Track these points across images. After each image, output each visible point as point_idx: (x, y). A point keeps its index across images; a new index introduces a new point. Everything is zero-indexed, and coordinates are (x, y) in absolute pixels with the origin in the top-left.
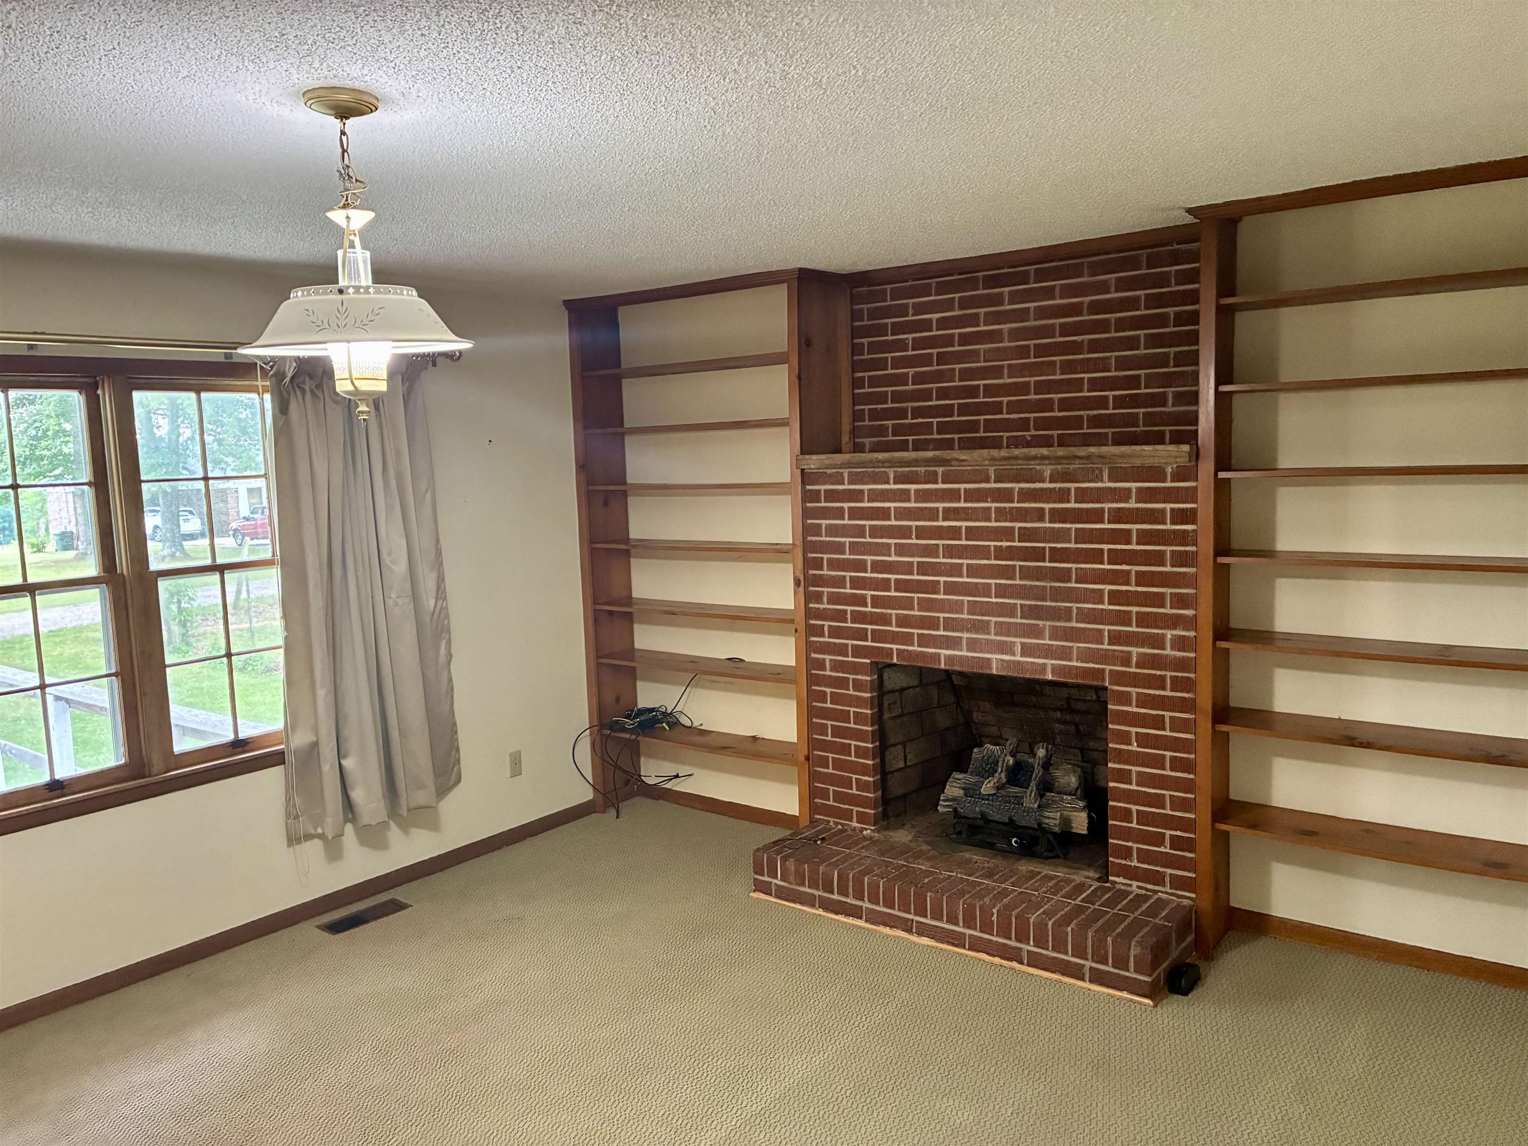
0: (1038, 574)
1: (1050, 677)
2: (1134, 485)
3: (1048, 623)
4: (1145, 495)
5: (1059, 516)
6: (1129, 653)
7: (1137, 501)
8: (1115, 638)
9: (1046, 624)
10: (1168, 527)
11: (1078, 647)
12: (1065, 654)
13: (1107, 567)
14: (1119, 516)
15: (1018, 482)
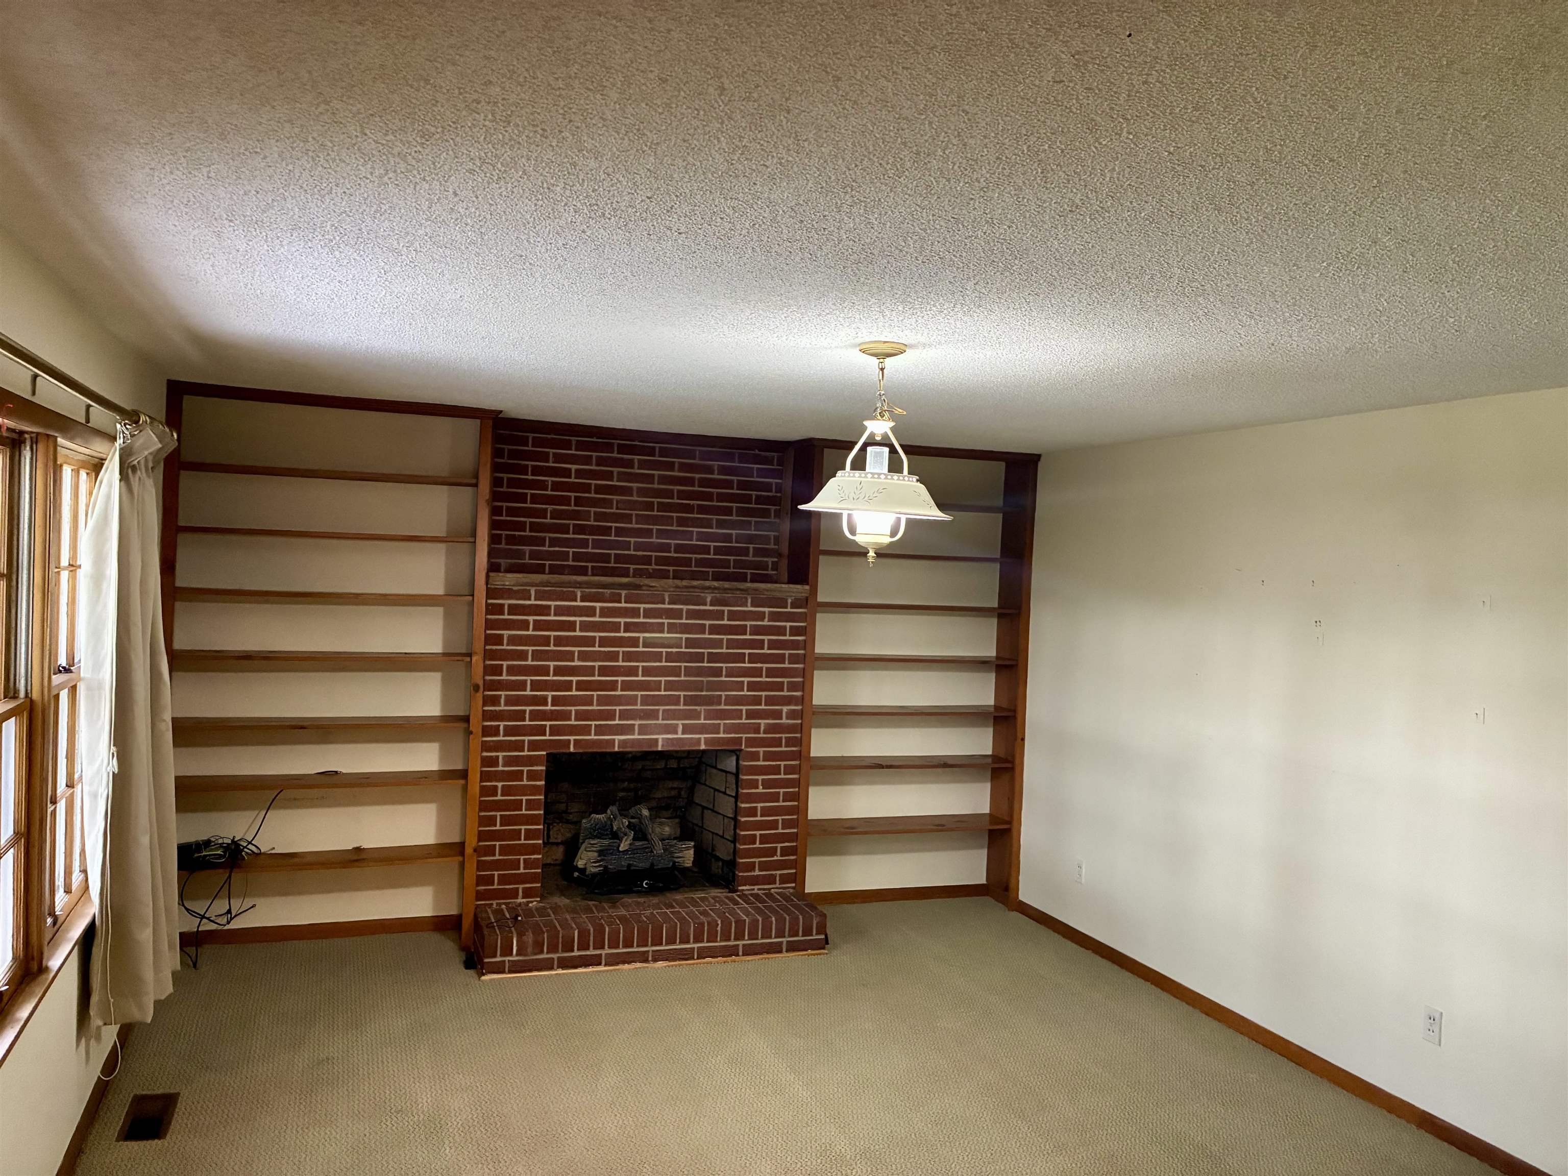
0: (700, 672)
1: (703, 747)
2: (766, 610)
3: (703, 708)
4: (774, 617)
5: (714, 630)
6: (760, 724)
7: (769, 621)
8: (751, 715)
9: (701, 709)
10: (787, 638)
11: (724, 724)
12: (715, 729)
13: (747, 665)
14: (757, 630)
15: (687, 604)
